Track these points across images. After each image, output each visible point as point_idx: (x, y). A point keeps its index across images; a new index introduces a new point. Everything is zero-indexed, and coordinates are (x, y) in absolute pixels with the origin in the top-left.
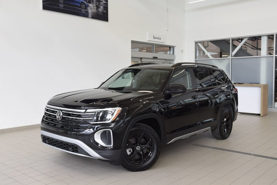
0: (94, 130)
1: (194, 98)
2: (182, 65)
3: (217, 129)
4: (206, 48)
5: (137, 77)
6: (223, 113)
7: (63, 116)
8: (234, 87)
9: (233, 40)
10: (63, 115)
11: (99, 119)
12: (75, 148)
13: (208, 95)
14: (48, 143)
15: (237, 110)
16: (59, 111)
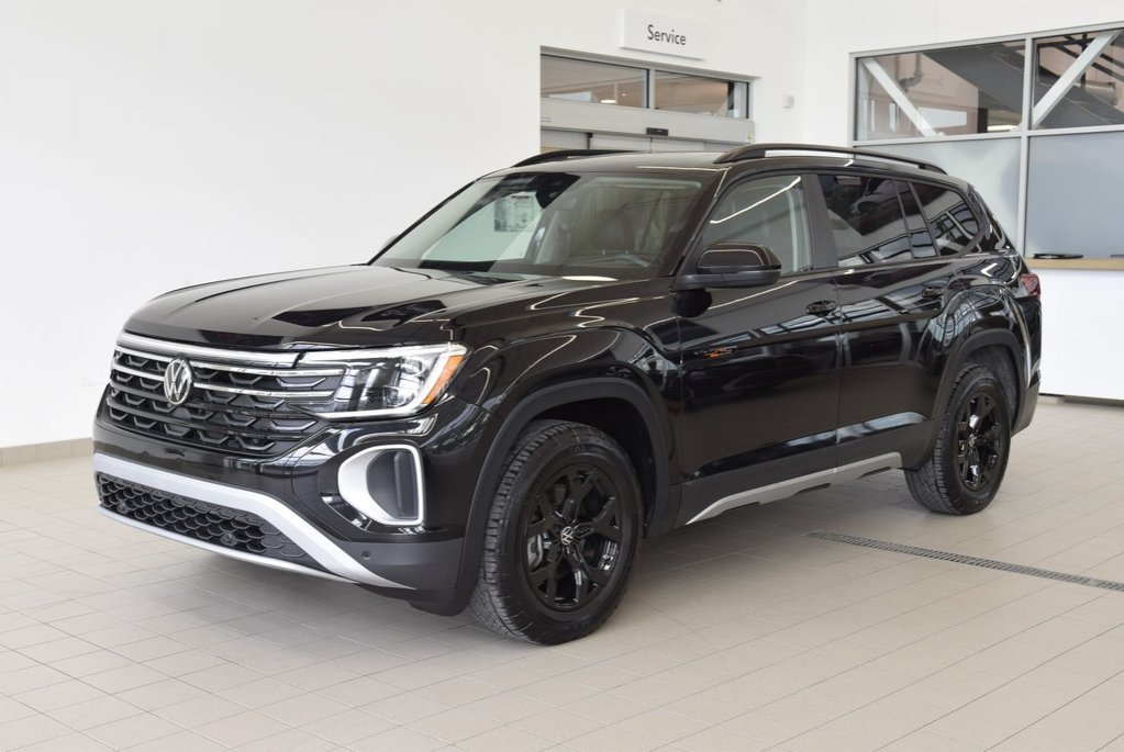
0: (333, 447)
1: (819, 309)
2: (769, 153)
3: (930, 465)
4: (911, 88)
5: (557, 213)
6: (964, 389)
7: (196, 385)
8: (1025, 270)
9: (1040, 45)
10: (194, 377)
11: (364, 398)
12: (251, 533)
13: (901, 303)
14: (128, 509)
15: (1036, 379)
16: (177, 361)
